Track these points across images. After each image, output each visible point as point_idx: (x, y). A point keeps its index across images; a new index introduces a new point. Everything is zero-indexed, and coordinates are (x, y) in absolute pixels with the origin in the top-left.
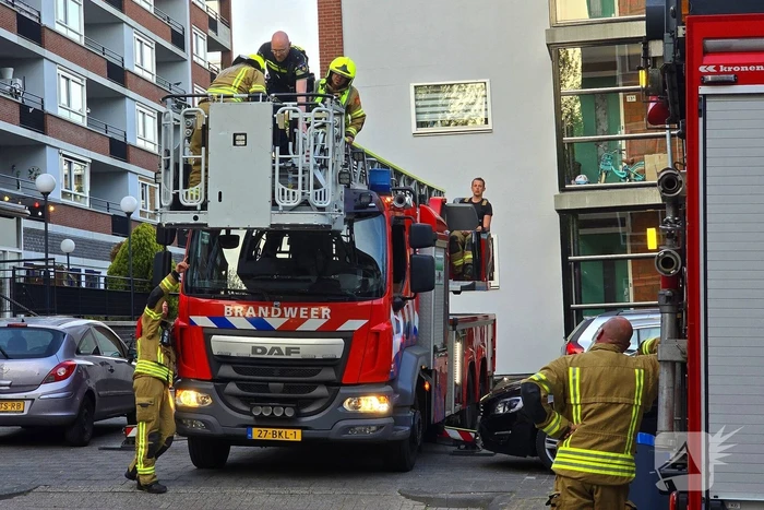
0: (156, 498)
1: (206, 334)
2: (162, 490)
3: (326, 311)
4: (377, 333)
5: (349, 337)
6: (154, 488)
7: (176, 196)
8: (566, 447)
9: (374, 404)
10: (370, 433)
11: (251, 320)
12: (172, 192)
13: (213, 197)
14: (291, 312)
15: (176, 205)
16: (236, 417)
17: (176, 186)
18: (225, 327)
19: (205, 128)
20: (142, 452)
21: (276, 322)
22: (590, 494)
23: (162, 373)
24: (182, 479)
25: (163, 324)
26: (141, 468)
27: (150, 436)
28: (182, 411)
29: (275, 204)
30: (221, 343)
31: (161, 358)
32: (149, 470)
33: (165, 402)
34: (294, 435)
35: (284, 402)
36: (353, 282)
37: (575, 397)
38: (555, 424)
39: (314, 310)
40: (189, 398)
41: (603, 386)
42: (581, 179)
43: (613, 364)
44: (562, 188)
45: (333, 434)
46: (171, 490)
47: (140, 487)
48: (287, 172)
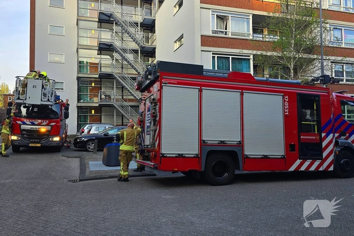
0: (7, 158)
1: (20, 125)
2: (8, 156)
3: (47, 121)
4: (58, 126)
5: (52, 126)
6: (6, 156)
7: (19, 97)
8: (123, 145)
9: (57, 139)
10: (55, 144)
11: (30, 122)
12: (18, 96)
13: (28, 98)
14: (40, 121)
15: (19, 99)
16: (26, 142)
17: (19, 95)
18: (24, 123)
19: (27, 84)
20: (3, 149)
21: (36, 123)
22: (127, 154)
23: (8, 133)
24: (11, 154)
25: (10, 123)
26: (3, 152)
27: (5, 145)
28: (13, 141)
29: (42, 100)
30: (23, 127)
31: (8, 130)
32: (5, 152)
33: (9, 138)
34: (39, 145)
35: (37, 139)
36: (52, 116)
37: (125, 136)
38: (121, 141)
39: (45, 121)
40: (14, 138)
41: (130, 135)
42: (82, 101)
43: (132, 131)
44: (78, 102)
45: (47, 145)
46: (10, 156)
47: (3, 156)
48: (45, 95)
